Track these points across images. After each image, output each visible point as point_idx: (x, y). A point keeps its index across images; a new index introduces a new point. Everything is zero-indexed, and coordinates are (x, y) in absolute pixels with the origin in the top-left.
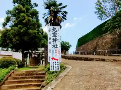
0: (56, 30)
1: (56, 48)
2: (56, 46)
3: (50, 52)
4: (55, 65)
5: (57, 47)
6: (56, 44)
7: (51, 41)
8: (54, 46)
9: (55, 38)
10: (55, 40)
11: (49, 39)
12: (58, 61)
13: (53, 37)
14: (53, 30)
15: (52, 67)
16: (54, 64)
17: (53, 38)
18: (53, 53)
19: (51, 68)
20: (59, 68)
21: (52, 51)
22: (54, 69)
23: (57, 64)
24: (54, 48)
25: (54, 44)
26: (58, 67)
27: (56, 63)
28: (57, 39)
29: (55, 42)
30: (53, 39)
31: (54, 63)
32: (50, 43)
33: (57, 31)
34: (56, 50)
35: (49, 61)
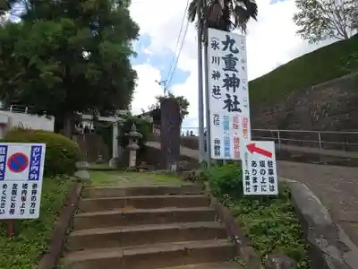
0: (234, 48)
1: (236, 110)
2: (236, 103)
3: (217, 123)
4: (263, 172)
5: (238, 106)
6: (236, 97)
7: (220, 83)
8: (228, 102)
9: (230, 73)
10: (233, 83)
11: (214, 77)
12: (270, 159)
13: (225, 70)
14: (226, 43)
15: (251, 180)
16: (258, 168)
17: (227, 75)
18: (226, 128)
19: (247, 183)
20: (276, 184)
21: (221, 120)
22: (259, 189)
23: (267, 168)
24: (229, 110)
25: (228, 96)
26: (272, 180)
27: (262, 164)
28: (239, 80)
29: (231, 89)
30: (225, 77)
31: (258, 164)
32: (216, 91)
33: (237, 51)
34: (235, 119)
35: (213, 156)
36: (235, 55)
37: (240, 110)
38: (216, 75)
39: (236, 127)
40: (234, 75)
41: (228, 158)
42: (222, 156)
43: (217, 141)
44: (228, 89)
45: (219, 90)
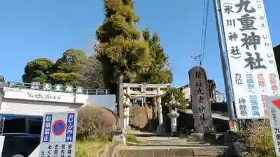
0: (249, 8)
1: (260, 67)
2: (259, 60)
3: (239, 82)
5: (262, 63)
6: (258, 54)
7: (238, 43)
8: (250, 60)
9: (249, 33)
10: (253, 40)
11: (231, 38)
13: (242, 30)
14: (239, 6)
17: (245, 34)
18: (251, 86)
21: (244, 78)
24: (252, 68)
25: (249, 54)
28: (259, 37)
29: (251, 47)
30: (243, 37)
32: (235, 51)
33: (253, 11)
34: (260, 76)
35: (240, 116)
37: (264, 67)
38: (233, 36)
39: (262, 83)
40: (253, 33)
41: (257, 117)
42: (250, 116)
43: (242, 101)
44: (248, 48)
45: (237, 50)
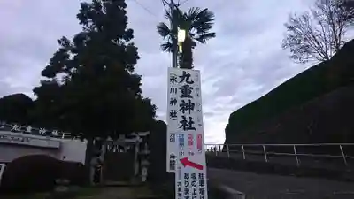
0: (189, 80)
1: (191, 128)
2: (191, 123)
3: (173, 140)
4: (194, 184)
5: (193, 126)
6: (190, 118)
7: (177, 107)
8: (184, 123)
9: (186, 100)
10: (188, 106)
11: (172, 103)
12: (201, 172)
13: (181, 97)
14: (182, 77)
15: (183, 192)
16: (190, 180)
17: (183, 101)
18: (181, 144)
19: (180, 195)
20: (206, 196)
21: (177, 138)
23: (198, 180)
24: (185, 129)
25: (184, 117)
26: (202, 192)
28: (193, 104)
29: (187, 112)
31: (190, 176)
33: (192, 82)
34: (190, 137)
35: (168, 170)
36: (190, 86)
37: (194, 129)
39: (191, 143)
40: (189, 101)
43: (173, 157)
44: (183, 112)
45: (175, 113)
